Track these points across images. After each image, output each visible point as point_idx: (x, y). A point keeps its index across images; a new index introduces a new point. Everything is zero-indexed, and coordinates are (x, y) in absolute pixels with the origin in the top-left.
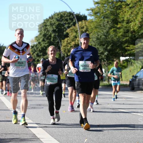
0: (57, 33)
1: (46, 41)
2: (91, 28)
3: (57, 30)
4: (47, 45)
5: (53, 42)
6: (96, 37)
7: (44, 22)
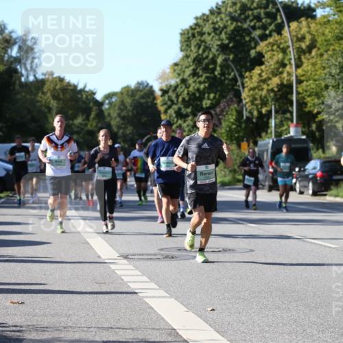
0: (231, 52)
1: (202, 76)
2: (326, 41)
3: (231, 45)
4: (205, 87)
5: (220, 78)
6: (340, 63)
7: (197, 25)
